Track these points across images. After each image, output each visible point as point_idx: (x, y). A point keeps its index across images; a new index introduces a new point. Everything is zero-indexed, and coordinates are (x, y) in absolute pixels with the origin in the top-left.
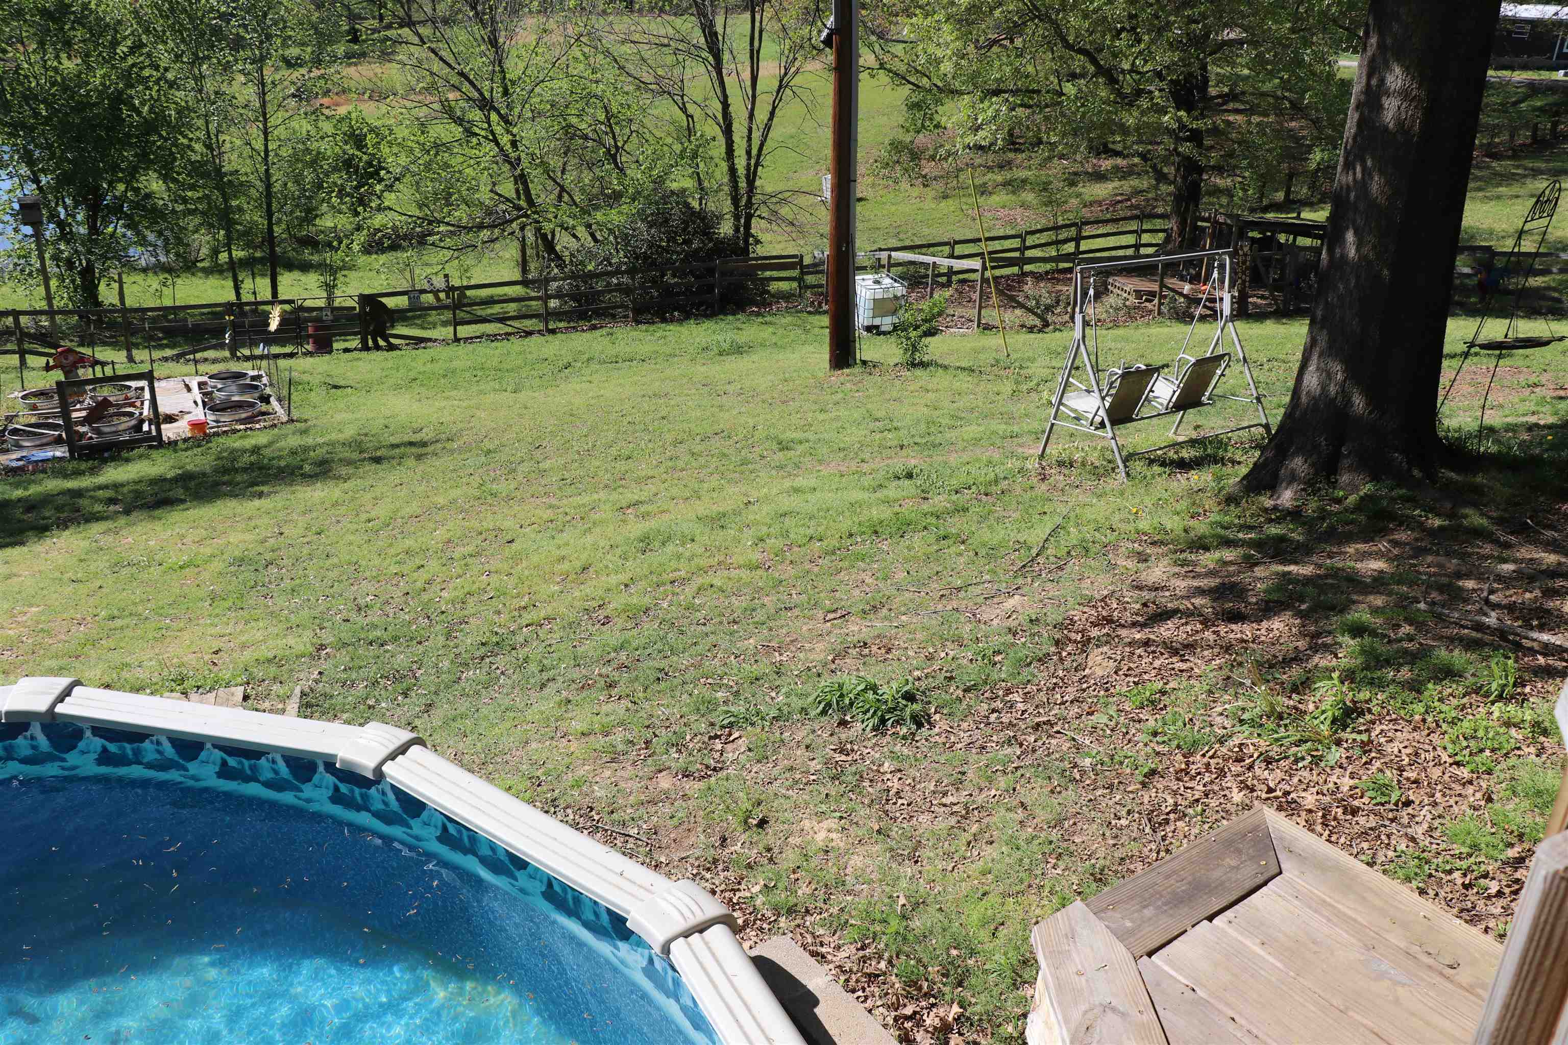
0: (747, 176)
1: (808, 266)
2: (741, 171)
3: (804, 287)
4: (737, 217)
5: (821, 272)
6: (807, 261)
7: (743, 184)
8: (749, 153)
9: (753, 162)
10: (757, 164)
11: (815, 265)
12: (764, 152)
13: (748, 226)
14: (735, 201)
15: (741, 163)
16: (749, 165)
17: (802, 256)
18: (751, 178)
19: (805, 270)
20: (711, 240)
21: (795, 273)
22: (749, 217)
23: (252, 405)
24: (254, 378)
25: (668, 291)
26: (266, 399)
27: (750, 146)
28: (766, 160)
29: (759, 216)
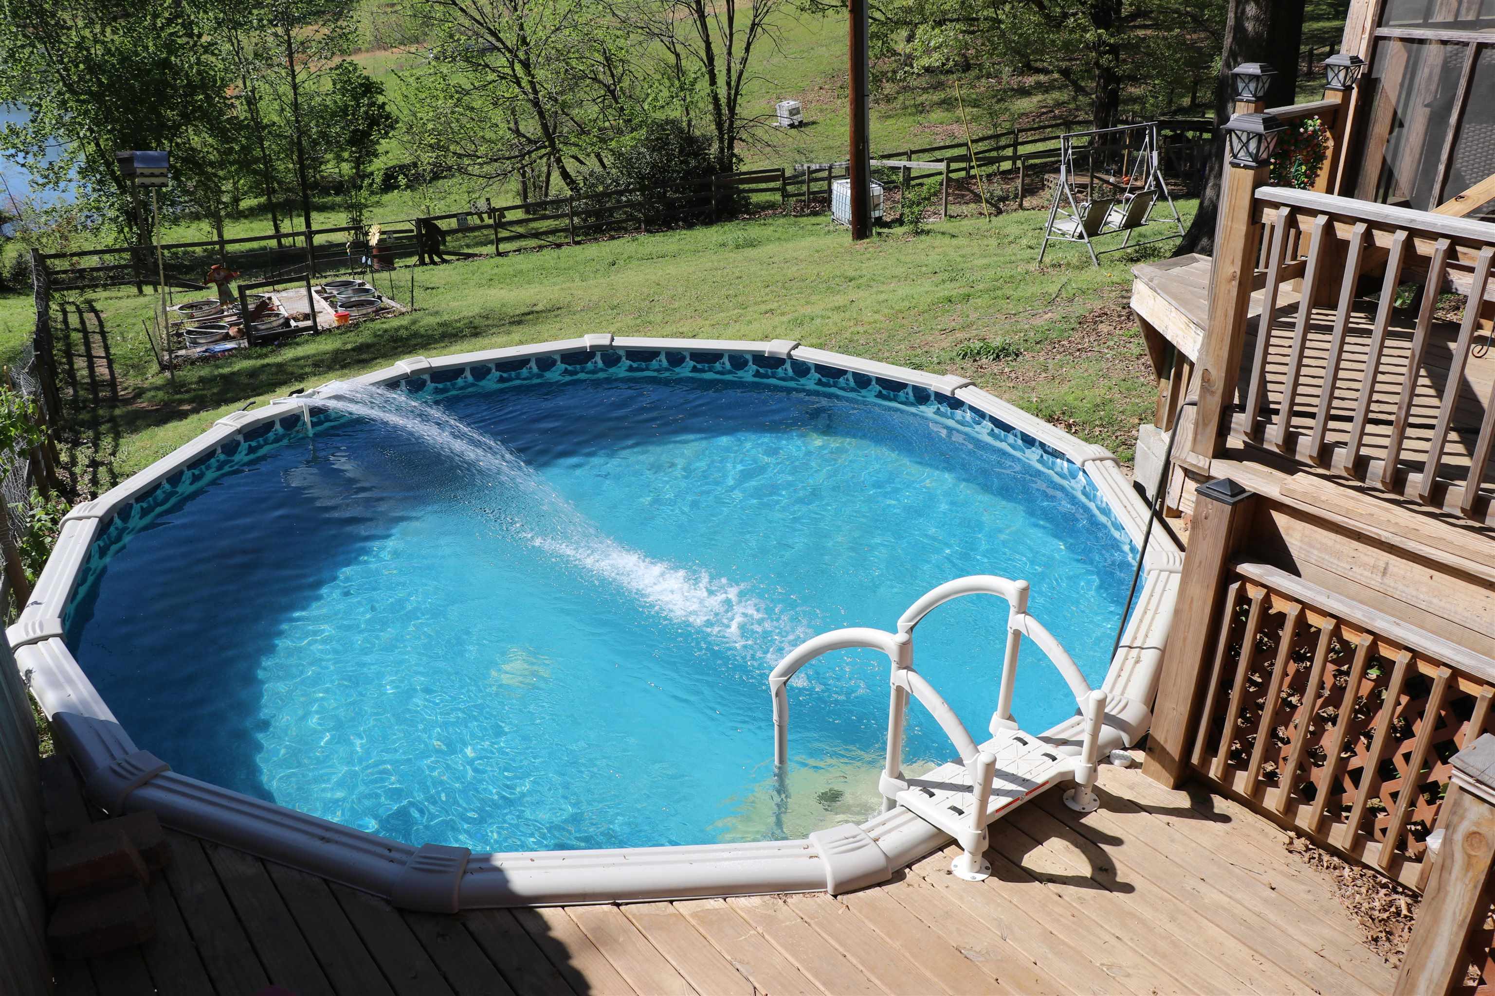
0: (728, 104)
1: (789, 178)
2: (723, 101)
3: (786, 195)
4: (721, 140)
5: (802, 182)
6: (787, 174)
7: (725, 111)
8: (729, 84)
9: (733, 92)
10: (736, 94)
11: (795, 177)
12: (742, 83)
13: (731, 147)
14: (719, 125)
15: (722, 92)
16: (729, 94)
17: (784, 170)
18: (732, 104)
19: (786, 181)
20: (704, 159)
21: (778, 184)
22: (732, 140)
23: (371, 303)
24: (360, 285)
25: (670, 205)
26: (380, 298)
27: (729, 77)
28: (744, 89)
29: (741, 139)
